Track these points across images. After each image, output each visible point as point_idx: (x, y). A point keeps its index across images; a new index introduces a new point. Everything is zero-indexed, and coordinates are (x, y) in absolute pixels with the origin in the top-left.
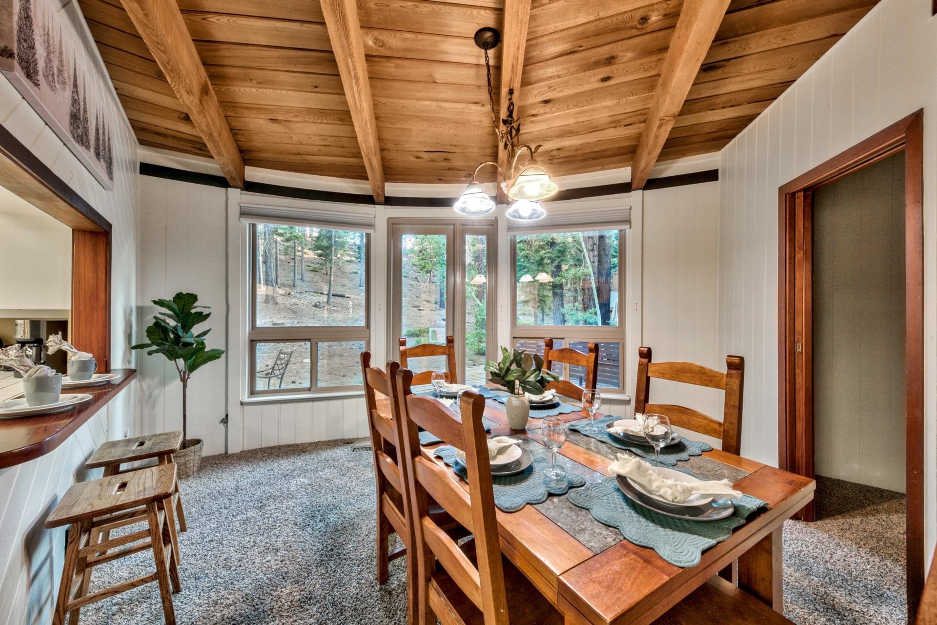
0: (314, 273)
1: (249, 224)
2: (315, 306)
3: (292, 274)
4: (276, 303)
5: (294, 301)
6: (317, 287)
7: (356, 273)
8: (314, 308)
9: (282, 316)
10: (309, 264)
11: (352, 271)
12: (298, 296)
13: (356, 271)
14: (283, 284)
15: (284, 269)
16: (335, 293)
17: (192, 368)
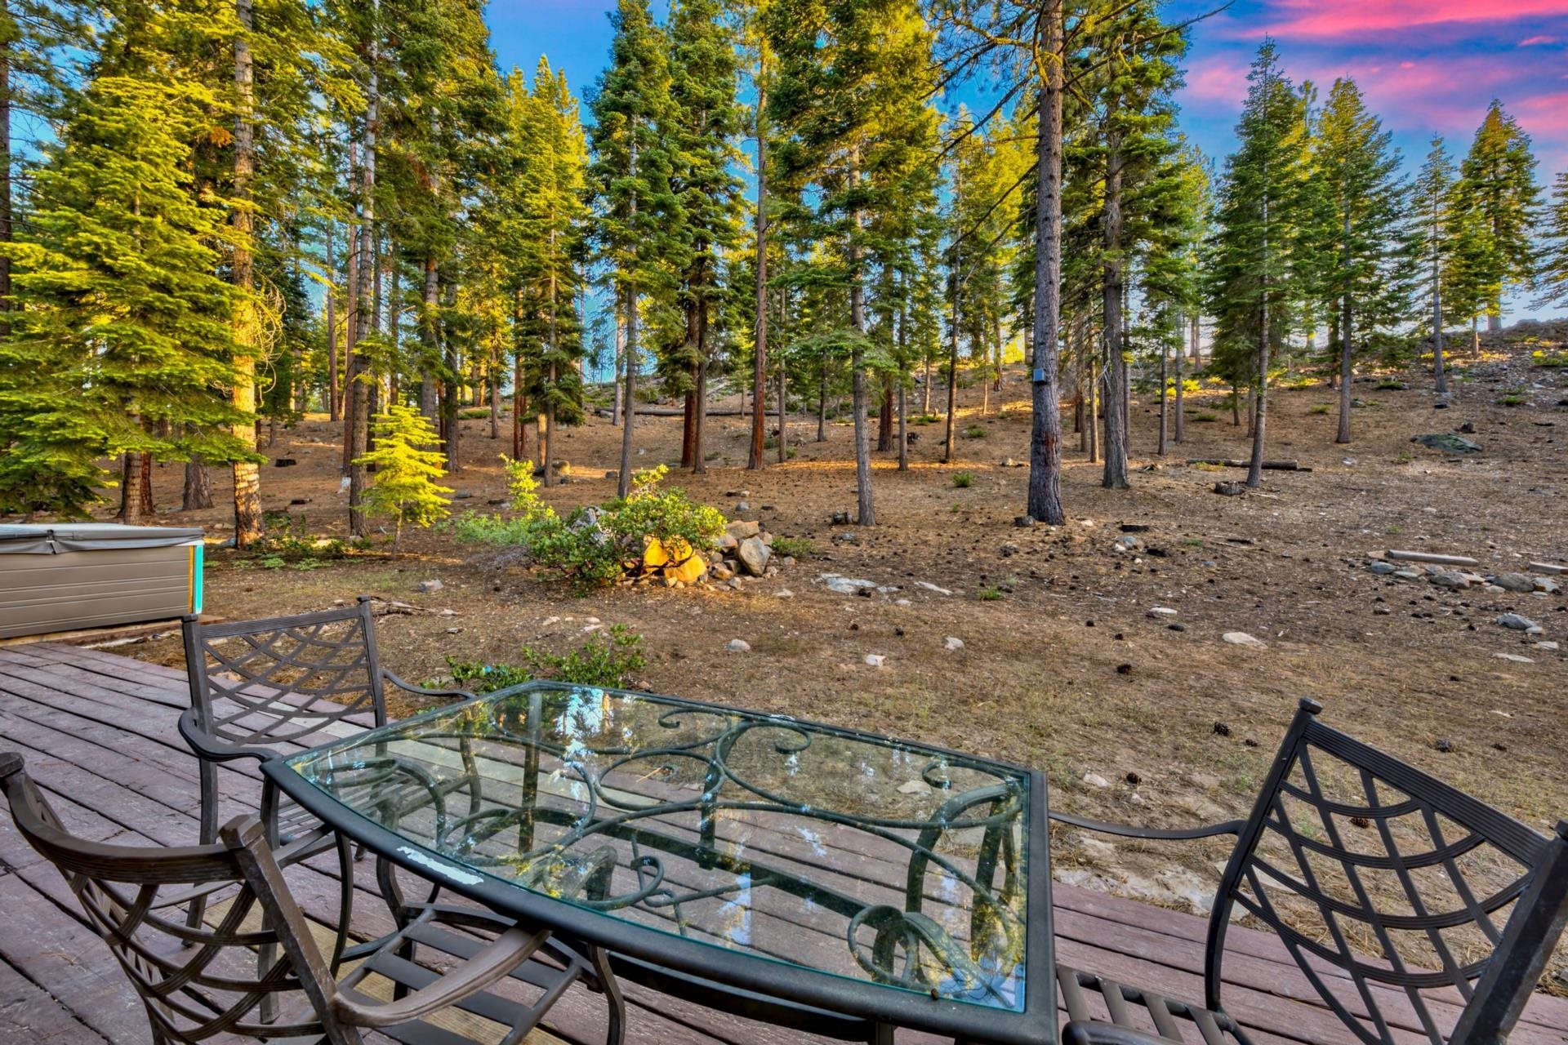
0: (1205, 424)
2: (1218, 490)
3: (1157, 432)
4: (1127, 487)
5: (1163, 481)
6: (1215, 453)
7: (1322, 412)
8: (1214, 495)
9: (1140, 511)
10: (1192, 409)
11: (1307, 410)
12: (1172, 471)
13: (1320, 407)
14: (1136, 452)
15: (1137, 424)
16: (1268, 460)
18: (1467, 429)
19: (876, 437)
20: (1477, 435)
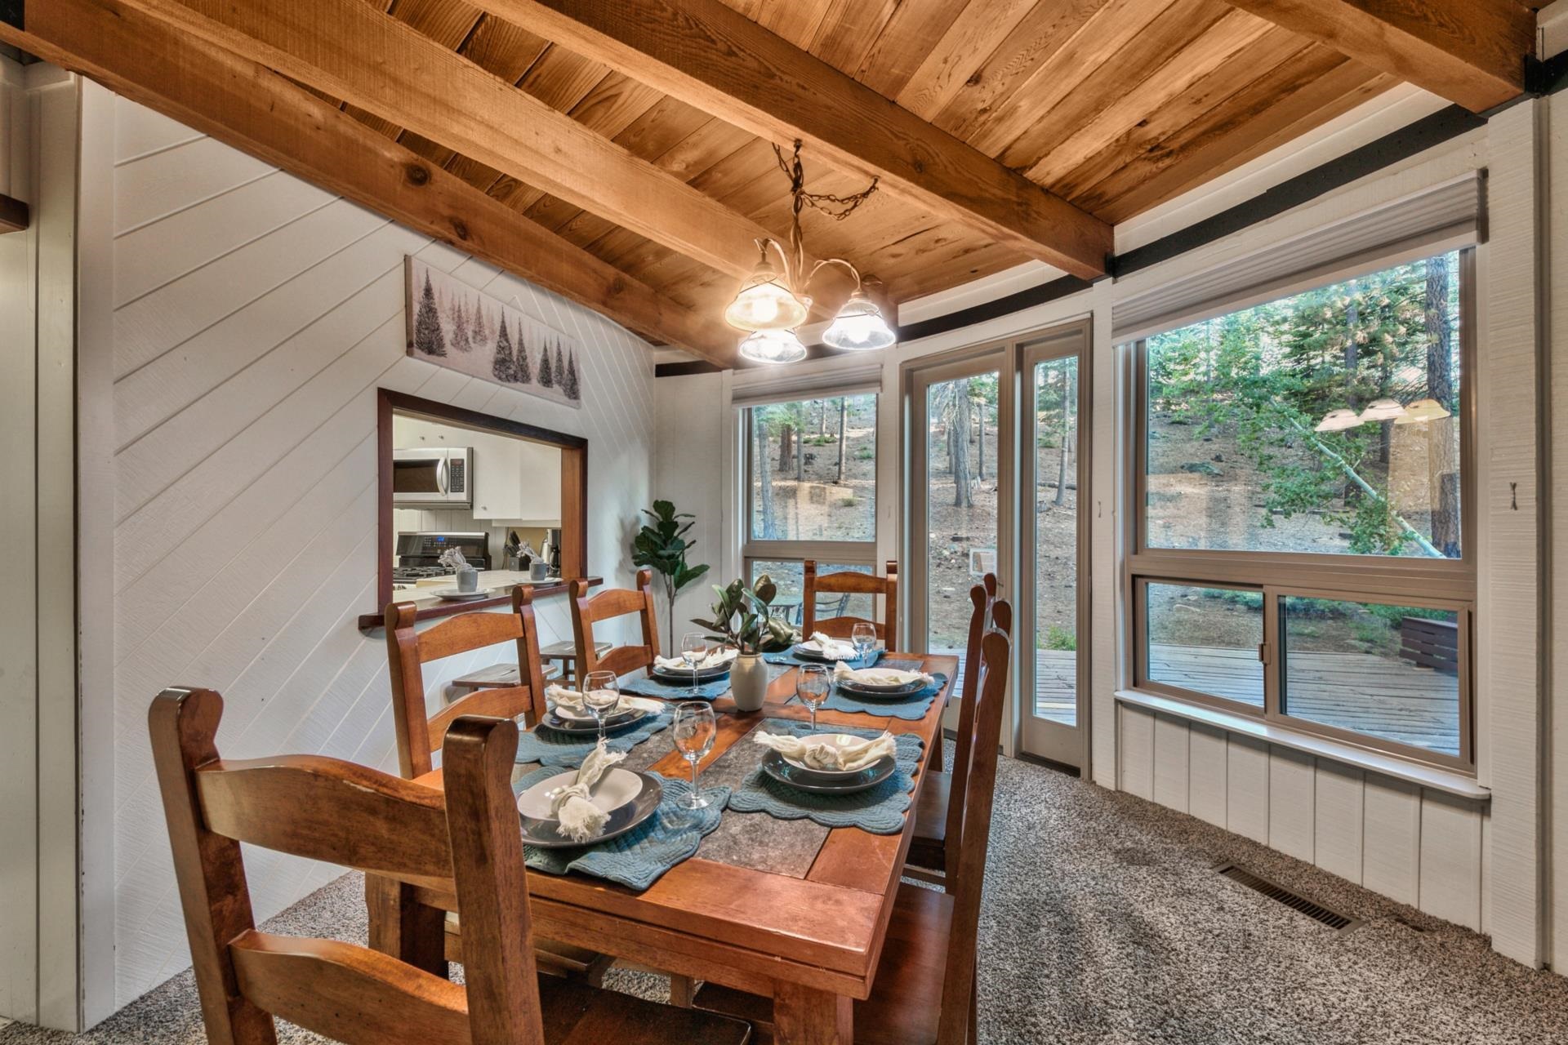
0: (1047, 450)
1: (744, 410)
6: (1049, 475)
17: (679, 584)
18: (1218, 459)
19: (777, 457)
20: (1223, 464)
